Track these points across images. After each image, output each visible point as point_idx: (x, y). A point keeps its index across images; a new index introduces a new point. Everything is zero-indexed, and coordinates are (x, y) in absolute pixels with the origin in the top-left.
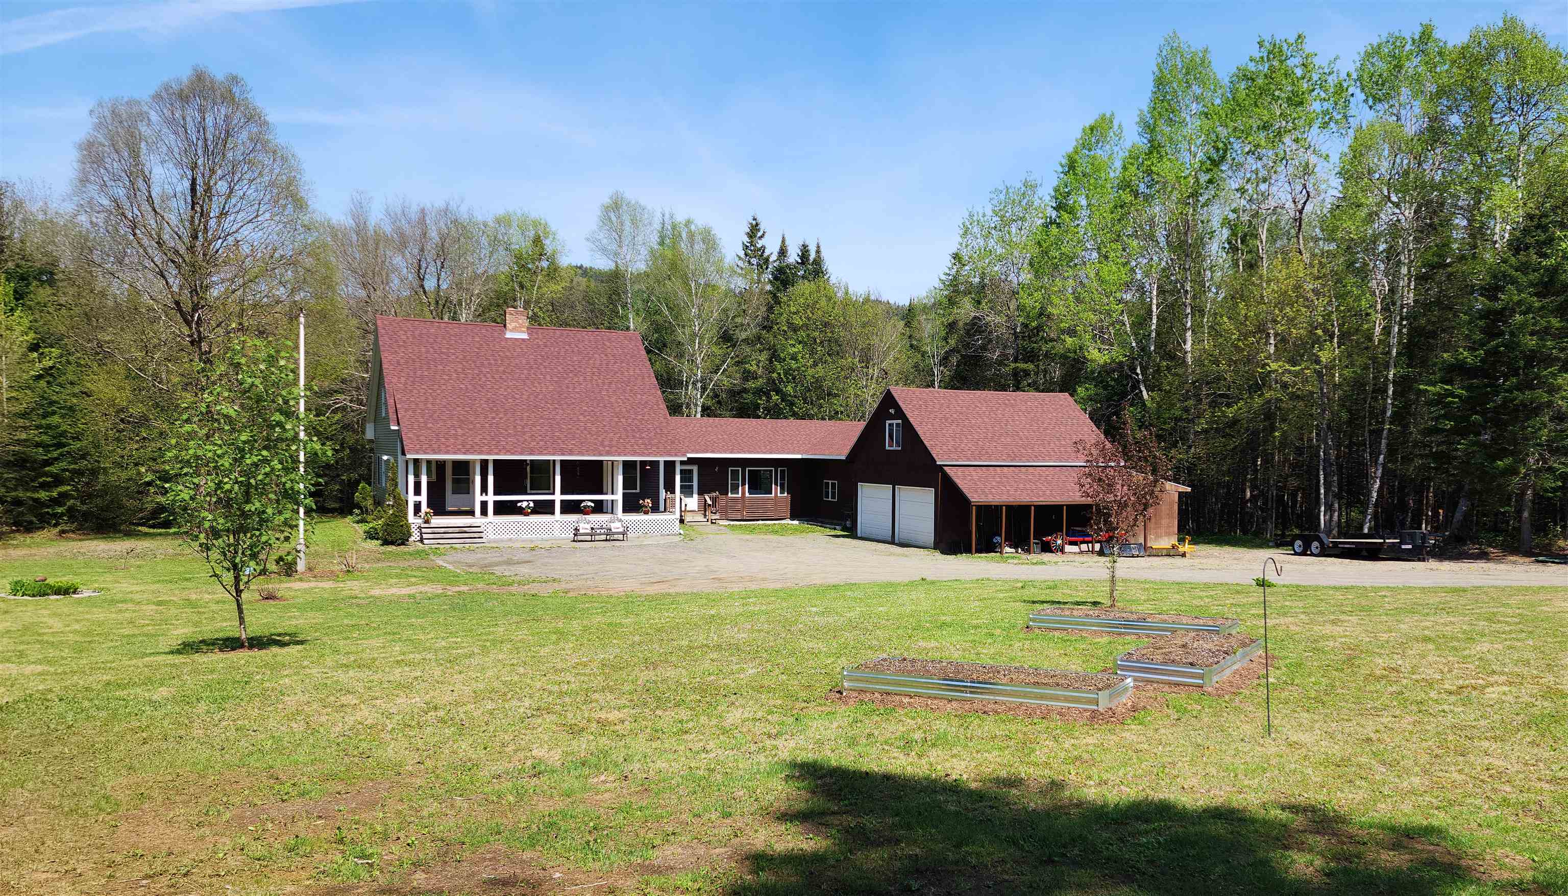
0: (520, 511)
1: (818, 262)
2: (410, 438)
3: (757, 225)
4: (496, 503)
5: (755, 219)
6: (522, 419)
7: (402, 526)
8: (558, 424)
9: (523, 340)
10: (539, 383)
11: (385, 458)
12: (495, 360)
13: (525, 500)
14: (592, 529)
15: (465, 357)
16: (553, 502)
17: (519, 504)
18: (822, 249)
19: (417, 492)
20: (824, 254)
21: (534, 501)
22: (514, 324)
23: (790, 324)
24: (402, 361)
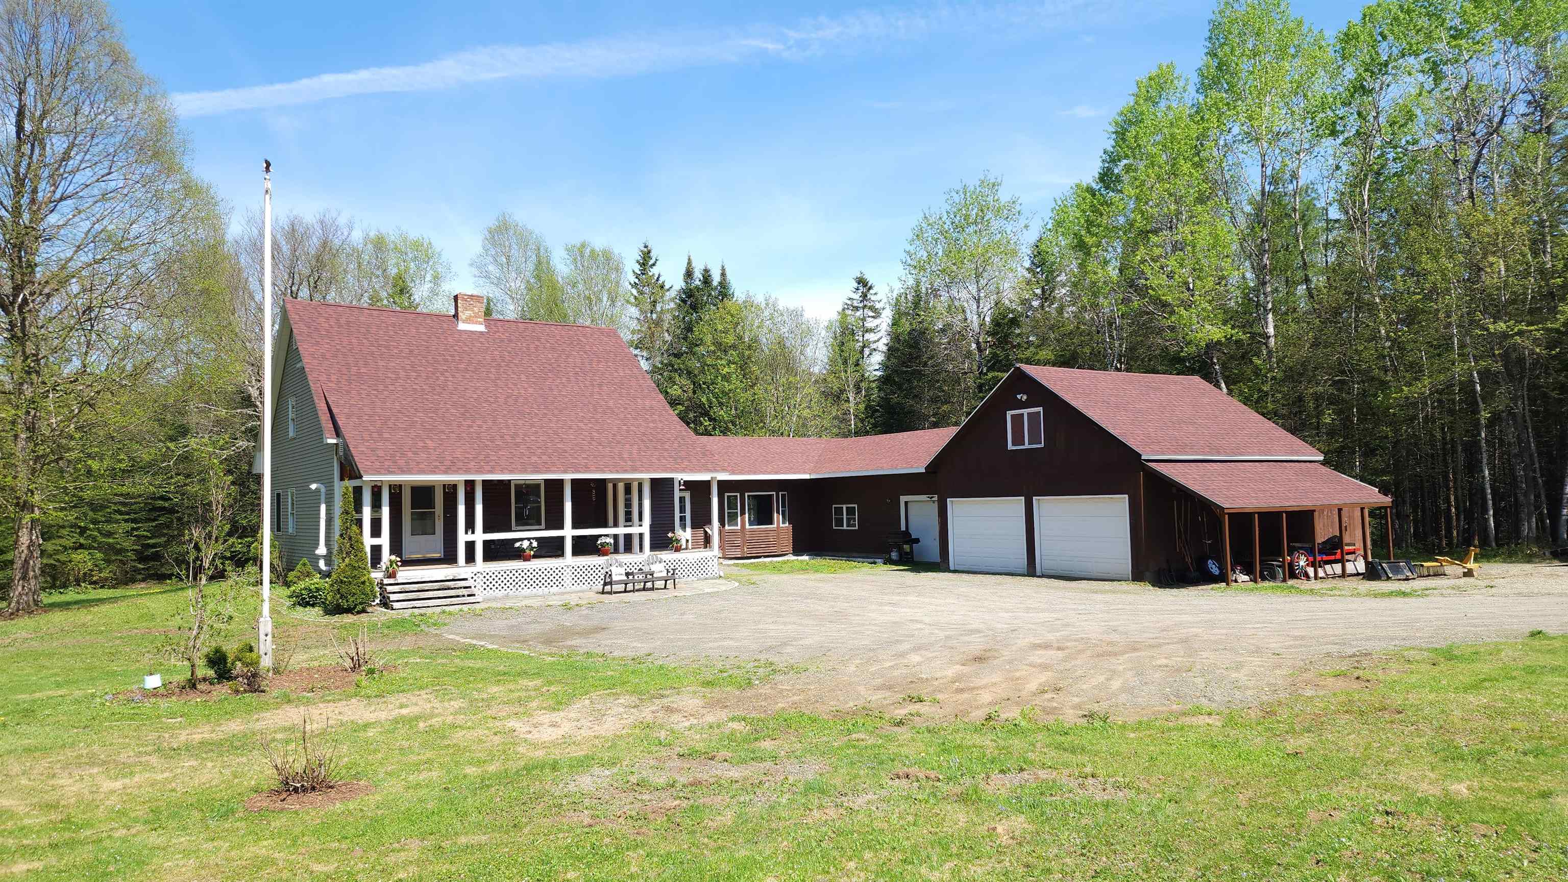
0: (519, 555)
1: (724, 284)
2: (362, 452)
3: (649, 252)
4: (486, 543)
5: (646, 247)
6: (507, 427)
7: (363, 583)
8: (556, 433)
9: (481, 333)
10: (515, 385)
11: (314, 486)
12: (452, 356)
13: (526, 537)
14: (627, 574)
15: (411, 351)
16: (561, 539)
17: (517, 545)
18: (728, 272)
19: (376, 531)
20: (730, 276)
21: (537, 539)
22: (468, 313)
23: (718, 344)
24: (328, 355)
